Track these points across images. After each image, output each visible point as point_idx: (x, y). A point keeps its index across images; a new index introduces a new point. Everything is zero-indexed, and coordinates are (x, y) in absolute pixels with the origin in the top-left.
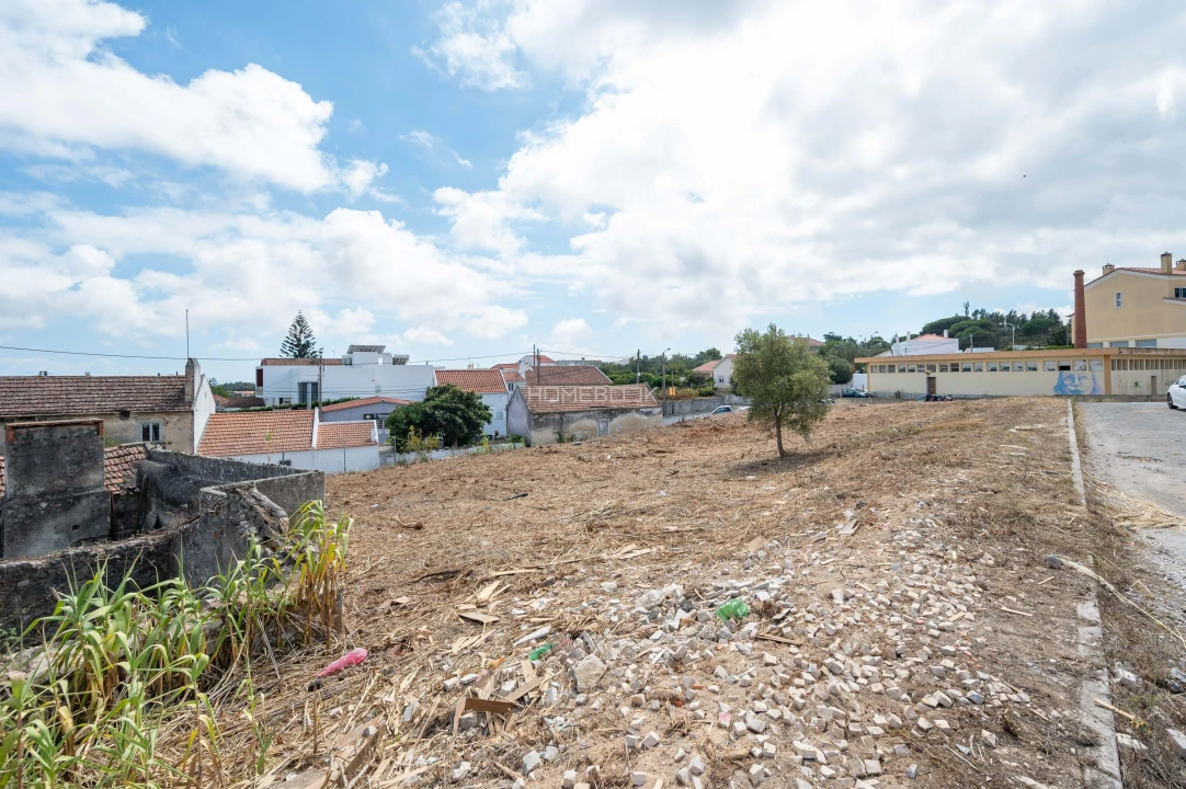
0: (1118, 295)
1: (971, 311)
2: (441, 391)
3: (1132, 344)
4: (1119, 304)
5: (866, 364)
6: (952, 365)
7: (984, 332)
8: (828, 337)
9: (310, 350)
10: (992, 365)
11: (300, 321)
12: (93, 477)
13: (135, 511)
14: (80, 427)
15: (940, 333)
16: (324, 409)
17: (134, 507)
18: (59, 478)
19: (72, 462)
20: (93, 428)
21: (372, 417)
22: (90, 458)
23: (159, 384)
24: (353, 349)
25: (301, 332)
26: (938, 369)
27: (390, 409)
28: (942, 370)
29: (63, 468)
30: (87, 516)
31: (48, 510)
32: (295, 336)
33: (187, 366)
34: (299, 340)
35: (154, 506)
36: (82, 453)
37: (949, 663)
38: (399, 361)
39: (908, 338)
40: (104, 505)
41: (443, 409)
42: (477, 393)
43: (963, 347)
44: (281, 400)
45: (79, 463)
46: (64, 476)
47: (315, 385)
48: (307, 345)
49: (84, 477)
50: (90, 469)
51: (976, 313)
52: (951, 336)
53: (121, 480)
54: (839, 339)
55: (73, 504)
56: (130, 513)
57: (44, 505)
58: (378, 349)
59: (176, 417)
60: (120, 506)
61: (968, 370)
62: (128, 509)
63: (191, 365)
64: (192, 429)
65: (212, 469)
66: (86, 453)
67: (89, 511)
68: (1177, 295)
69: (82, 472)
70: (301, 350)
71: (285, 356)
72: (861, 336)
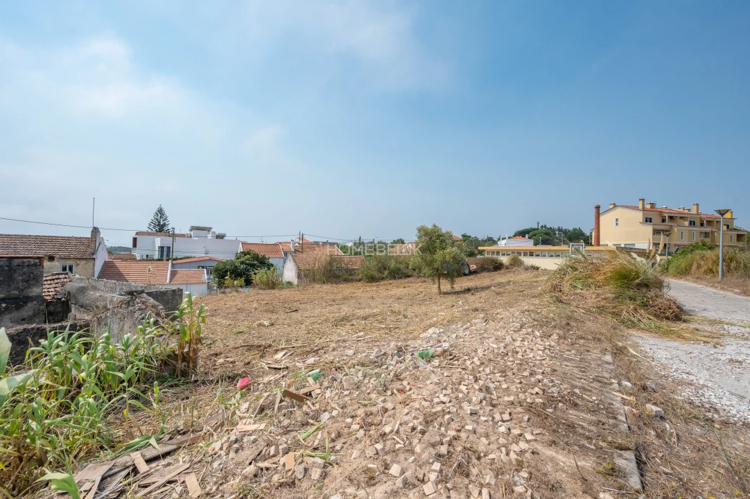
0: (617, 220)
1: (540, 226)
2: (244, 254)
3: (623, 246)
4: (617, 224)
5: (484, 250)
6: (530, 253)
7: (546, 237)
8: (463, 236)
9: (166, 228)
10: (551, 254)
11: (160, 211)
12: (35, 291)
13: (61, 312)
14: (29, 260)
15: (524, 236)
16: (174, 262)
17: (60, 309)
18: (14, 289)
19: (23, 281)
20: (37, 261)
21: (203, 267)
22: (34, 279)
23: (74, 242)
24: (193, 228)
25: (161, 217)
26: (522, 254)
27: (214, 264)
28: (524, 255)
29: (17, 284)
30: (31, 313)
31: (6, 308)
32: (157, 219)
33: (92, 231)
34: (159, 222)
35: (73, 309)
36: (29, 276)
37: (540, 377)
38: (221, 237)
39: (507, 238)
40: (42, 307)
41: (246, 264)
42: (267, 256)
43: (535, 244)
44: (147, 256)
45: (27, 281)
46: (17, 288)
47: (169, 248)
48: (164, 225)
49: (30, 290)
50: (35, 285)
51: (542, 227)
52: (529, 238)
53: (53, 293)
54: (470, 237)
55: (22, 306)
56: (58, 313)
57: (4, 305)
58: (208, 229)
59: (84, 262)
60: (52, 308)
61: (538, 255)
62: (57, 310)
63: (95, 231)
64: (93, 269)
65: (111, 288)
66: (32, 276)
67: (32, 310)
68: (646, 221)
69: (29, 287)
70: (160, 227)
71: (150, 231)
72: (481, 236)
